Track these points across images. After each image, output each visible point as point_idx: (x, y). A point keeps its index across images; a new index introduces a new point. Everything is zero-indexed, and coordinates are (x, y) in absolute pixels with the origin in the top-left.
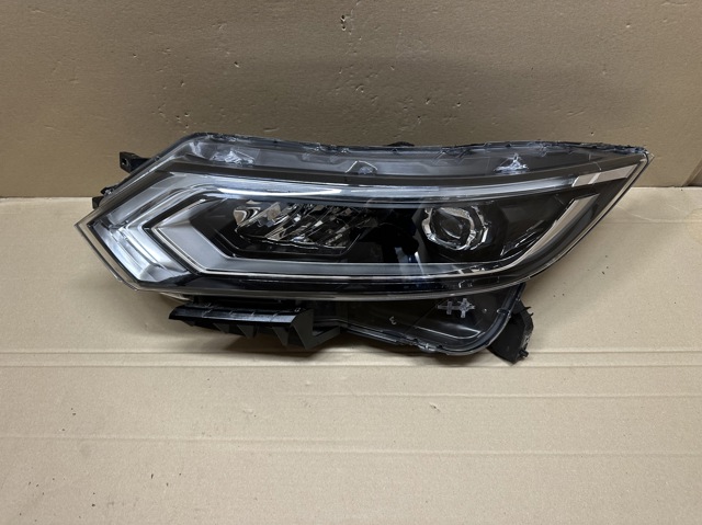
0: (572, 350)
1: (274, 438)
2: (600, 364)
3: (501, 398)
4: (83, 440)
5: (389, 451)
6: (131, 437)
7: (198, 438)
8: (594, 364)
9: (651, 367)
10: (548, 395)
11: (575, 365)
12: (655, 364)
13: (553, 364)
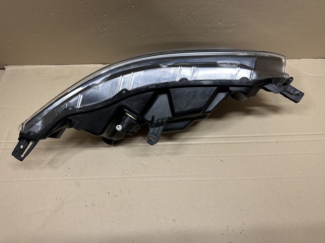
0: (277, 134)
1: (157, 175)
2: (289, 140)
3: (249, 156)
4: (75, 179)
5: (205, 179)
6: (97, 177)
7: (126, 176)
8: (286, 140)
9: (309, 141)
10: (268, 154)
11: (279, 141)
12: (311, 139)
13: (270, 141)
